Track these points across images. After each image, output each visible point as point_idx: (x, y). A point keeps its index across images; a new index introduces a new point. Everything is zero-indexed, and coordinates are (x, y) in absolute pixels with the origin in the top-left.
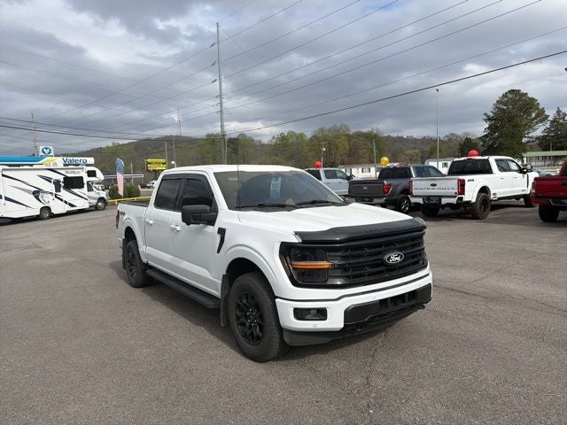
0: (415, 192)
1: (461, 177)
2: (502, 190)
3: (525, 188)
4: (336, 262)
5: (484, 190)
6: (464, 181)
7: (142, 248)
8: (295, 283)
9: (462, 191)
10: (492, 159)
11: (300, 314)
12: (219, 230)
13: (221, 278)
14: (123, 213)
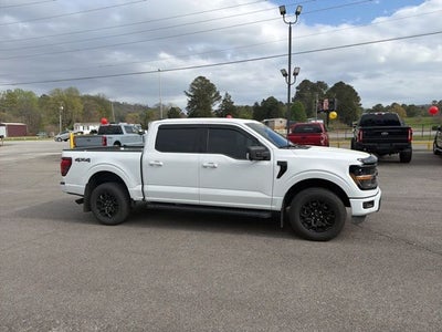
8: (361, 188)
11: (365, 205)
12: (279, 163)
13: (284, 195)
14: (83, 160)
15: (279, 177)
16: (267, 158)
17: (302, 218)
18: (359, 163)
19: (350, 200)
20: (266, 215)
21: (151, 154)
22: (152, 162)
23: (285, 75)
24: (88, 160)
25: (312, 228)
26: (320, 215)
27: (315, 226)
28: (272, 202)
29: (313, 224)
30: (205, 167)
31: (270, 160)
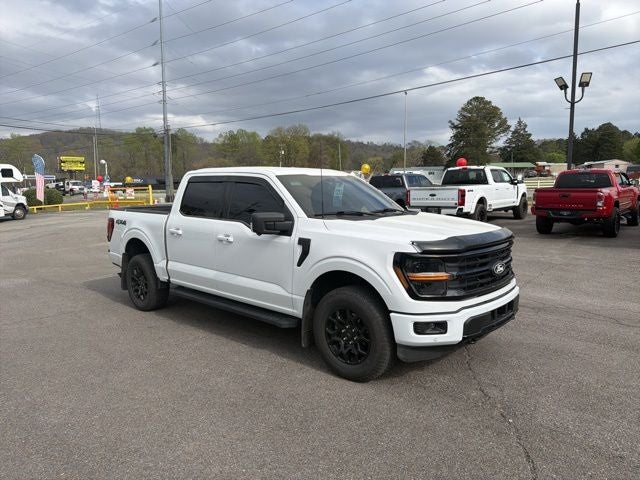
0: (412, 203)
1: (462, 187)
2: (495, 202)
3: (515, 200)
4: (455, 273)
5: (482, 201)
6: (464, 191)
7: (159, 263)
8: (414, 296)
9: (462, 203)
10: (488, 169)
11: (420, 328)
12: (301, 241)
13: (304, 294)
14: (121, 222)
15: (299, 264)
16: (287, 232)
17: (329, 336)
18: (413, 250)
19: (392, 314)
20: (285, 324)
21: (176, 218)
22: (173, 230)
23: (564, 87)
24: (125, 223)
25: (341, 355)
26: (353, 335)
27: (345, 352)
28: (292, 303)
29: (342, 349)
30: (221, 241)
31: (290, 235)
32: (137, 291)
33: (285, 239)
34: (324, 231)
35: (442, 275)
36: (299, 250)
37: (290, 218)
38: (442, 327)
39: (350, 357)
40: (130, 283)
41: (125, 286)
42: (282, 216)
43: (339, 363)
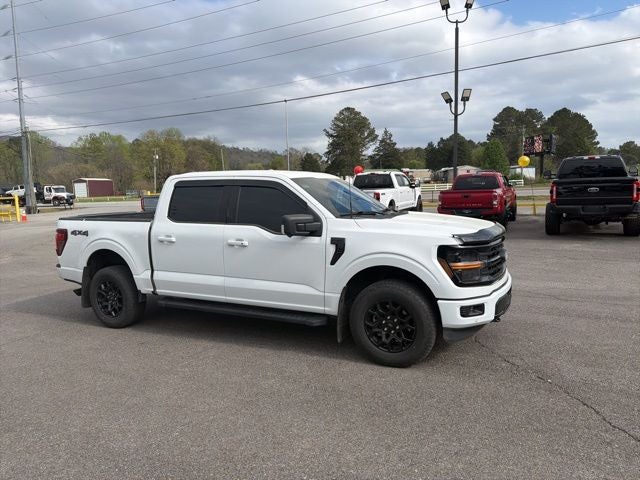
1: (377, 191)
2: (401, 203)
3: (413, 202)
4: (486, 261)
6: (378, 194)
7: (141, 276)
8: (458, 284)
11: (465, 311)
12: (334, 241)
13: (340, 291)
14: (80, 233)
15: (333, 263)
16: (316, 232)
17: (368, 328)
18: (455, 242)
19: (439, 302)
20: (316, 322)
21: (163, 225)
22: (162, 238)
23: (449, 101)
24: (86, 233)
25: (383, 345)
26: (395, 325)
27: (388, 341)
28: (325, 301)
29: (384, 339)
30: (232, 245)
31: (320, 235)
32: (106, 307)
33: (315, 240)
34: (357, 229)
35: (477, 264)
36: (332, 249)
37: (317, 219)
38: (480, 309)
39: (393, 346)
40: (95, 300)
41: (87, 303)
42: (309, 217)
43: (381, 352)
